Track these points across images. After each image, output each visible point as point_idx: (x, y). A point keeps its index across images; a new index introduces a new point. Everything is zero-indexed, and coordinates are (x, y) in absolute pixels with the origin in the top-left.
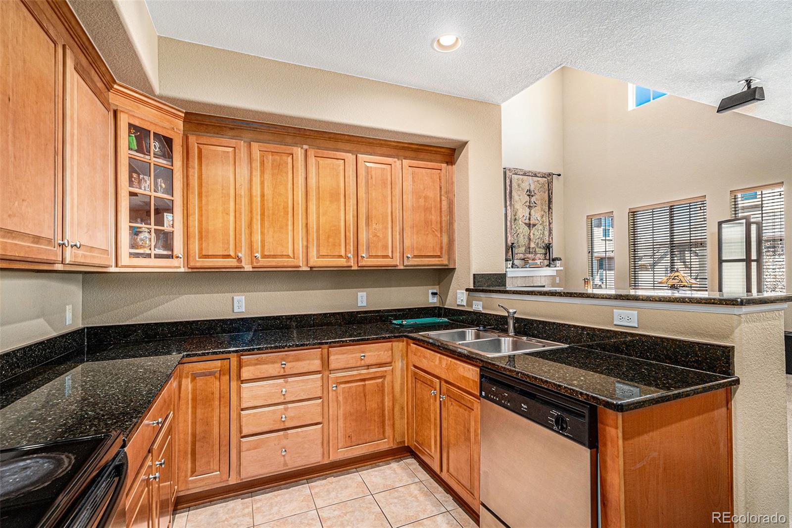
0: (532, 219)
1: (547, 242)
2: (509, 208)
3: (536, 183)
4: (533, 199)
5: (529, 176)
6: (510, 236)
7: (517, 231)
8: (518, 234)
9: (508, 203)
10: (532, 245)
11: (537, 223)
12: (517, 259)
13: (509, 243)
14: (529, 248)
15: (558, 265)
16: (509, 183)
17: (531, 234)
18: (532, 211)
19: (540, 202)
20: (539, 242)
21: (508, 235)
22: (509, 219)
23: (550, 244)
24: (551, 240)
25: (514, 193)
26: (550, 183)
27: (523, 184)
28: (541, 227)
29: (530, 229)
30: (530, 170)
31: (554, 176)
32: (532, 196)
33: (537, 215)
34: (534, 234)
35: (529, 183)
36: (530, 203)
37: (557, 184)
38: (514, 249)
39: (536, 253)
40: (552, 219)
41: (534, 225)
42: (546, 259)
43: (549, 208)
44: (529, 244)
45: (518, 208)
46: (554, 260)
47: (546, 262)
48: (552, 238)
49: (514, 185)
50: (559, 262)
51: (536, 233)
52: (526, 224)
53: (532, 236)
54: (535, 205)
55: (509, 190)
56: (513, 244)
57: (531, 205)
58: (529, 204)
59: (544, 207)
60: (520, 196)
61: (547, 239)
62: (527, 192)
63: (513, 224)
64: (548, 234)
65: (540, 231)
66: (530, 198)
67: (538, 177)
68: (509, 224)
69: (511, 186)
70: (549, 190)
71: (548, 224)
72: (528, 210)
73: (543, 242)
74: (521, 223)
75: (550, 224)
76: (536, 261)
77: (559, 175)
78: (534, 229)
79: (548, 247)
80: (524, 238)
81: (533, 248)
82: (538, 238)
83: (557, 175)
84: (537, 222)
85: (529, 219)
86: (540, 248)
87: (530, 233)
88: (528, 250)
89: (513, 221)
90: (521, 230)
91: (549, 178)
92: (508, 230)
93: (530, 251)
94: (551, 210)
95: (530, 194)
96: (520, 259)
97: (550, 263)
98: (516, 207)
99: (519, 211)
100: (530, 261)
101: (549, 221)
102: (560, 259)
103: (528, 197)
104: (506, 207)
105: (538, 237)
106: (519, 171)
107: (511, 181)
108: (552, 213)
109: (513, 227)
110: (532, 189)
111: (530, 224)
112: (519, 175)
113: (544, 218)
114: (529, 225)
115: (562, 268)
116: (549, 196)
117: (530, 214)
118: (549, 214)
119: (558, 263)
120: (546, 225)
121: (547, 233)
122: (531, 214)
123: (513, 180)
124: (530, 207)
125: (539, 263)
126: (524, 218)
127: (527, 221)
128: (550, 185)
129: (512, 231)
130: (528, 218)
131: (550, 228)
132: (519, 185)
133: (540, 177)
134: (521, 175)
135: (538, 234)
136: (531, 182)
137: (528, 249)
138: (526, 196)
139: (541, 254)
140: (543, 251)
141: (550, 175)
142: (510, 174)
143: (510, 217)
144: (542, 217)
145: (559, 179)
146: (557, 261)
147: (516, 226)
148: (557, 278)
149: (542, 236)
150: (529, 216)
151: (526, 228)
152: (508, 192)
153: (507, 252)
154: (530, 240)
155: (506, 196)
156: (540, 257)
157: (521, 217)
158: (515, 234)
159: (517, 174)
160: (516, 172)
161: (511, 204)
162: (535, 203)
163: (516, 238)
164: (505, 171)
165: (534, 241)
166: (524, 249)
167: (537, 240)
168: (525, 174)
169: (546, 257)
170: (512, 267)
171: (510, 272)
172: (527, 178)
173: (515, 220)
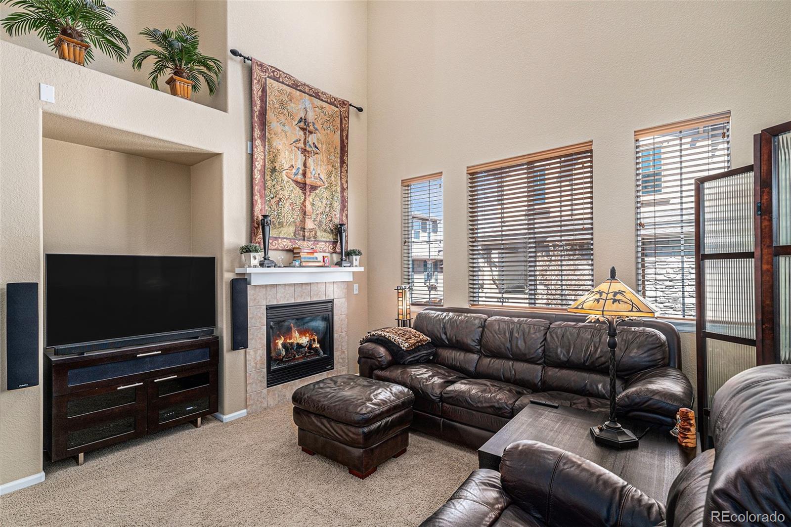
0: (308, 175)
1: (337, 222)
2: (258, 142)
3: (317, 109)
4: (312, 139)
5: (305, 93)
6: (259, 201)
7: (276, 193)
8: (280, 199)
9: (257, 133)
10: (309, 224)
11: (319, 184)
12: (277, 250)
13: (258, 214)
14: (303, 229)
15: (355, 263)
16: (260, 93)
17: (307, 203)
18: (310, 162)
19: (324, 146)
20: (323, 220)
21: (257, 197)
22: (258, 165)
23: (342, 225)
24: (344, 218)
25: (270, 116)
26: (344, 119)
27: (292, 105)
28: (326, 194)
29: (305, 194)
30: (307, 82)
31: (351, 107)
32: (311, 133)
33: (318, 169)
34: (313, 204)
35: (302, 105)
36: (305, 143)
37: (355, 125)
38: (267, 229)
39: (316, 241)
40: (347, 182)
41: (314, 188)
42: (335, 252)
43: (343, 162)
44: (303, 221)
45: (280, 147)
46: (349, 254)
48: (347, 215)
49: (271, 99)
50: (358, 257)
51: (317, 203)
52: (296, 182)
53: (309, 208)
54: (314, 149)
55: (258, 107)
56: (265, 216)
57: (308, 148)
58: (303, 146)
59: (333, 158)
60: (284, 125)
61: (338, 216)
62: (300, 121)
63: (268, 177)
64: (339, 208)
65: (324, 201)
66: (305, 134)
67: (322, 100)
68: (257, 176)
69: (263, 99)
70: (342, 131)
71: (339, 189)
72: (301, 158)
73: (331, 221)
74: (285, 178)
75: (343, 189)
76: (316, 255)
77: (360, 110)
78: (313, 194)
79: (338, 231)
80: (293, 210)
81: (311, 230)
82: (322, 213)
83: (357, 108)
84: (319, 183)
85: (304, 174)
86: (325, 231)
87: (305, 201)
88: (302, 233)
89: (268, 173)
90: (286, 194)
91: (342, 110)
92: (256, 188)
93: (304, 236)
94: (345, 166)
95: (305, 127)
96: (283, 250)
97: (342, 260)
98: (274, 144)
99: (282, 154)
100: (303, 255)
101: (342, 184)
102: (359, 253)
103: (302, 133)
104: (252, 139)
105: (320, 210)
106: (284, 76)
107: (264, 91)
108: (347, 171)
109: (269, 184)
110: (311, 117)
111: (305, 184)
112: (283, 83)
113: (333, 179)
114: (303, 186)
115: (362, 269)
116: (342, 141)
117: (305, 165)
118: (341, 172)
119: (356, 259)
120: (336, 191)
121: (337, 205)
122: (308, 165)
123: (268, 91)
124: (304, 151)
125: (320, 259)
126: (294, 171)
127: (299, 178)
128: (344, 122)
129: (267, 192)
130: (301, 172)
131: (343, 197)
132: (282, 103)
133: (326, 102)
134: (288, 85)
135: (321, 206)
136: (309, 106)
137: (301, 231)
138: (298, 128)
139: (326, 242)
140: (331, 237)
141: (343, 103)
142: (263, 75)
143: (261, 163)
144: (329, 175)
145: (357, 116)
146: (354, 257)
147: (274, 183)
148: (355, 285)
149: (328, 209)
150: (303, 168)
151: (298, 191)
152: (257, 108)
153: (252, 234)
154: (305, 214)
155: (252, 117)
156: (323, 248)
157: (286, 166)
158: (272, 198)
159: (277, 80)
160: (276, 75)
161: (263, 137)
162: (316, 147)
163: (274, 206)
164: (250, 68)
165: (314, 217)
166: (292, 229)
167: (319, 217)
168: (295, 85)
169: (334, 248)
170: (262, 265)
171: (259, 276)
172: (300, 96)
173: (274, 170)
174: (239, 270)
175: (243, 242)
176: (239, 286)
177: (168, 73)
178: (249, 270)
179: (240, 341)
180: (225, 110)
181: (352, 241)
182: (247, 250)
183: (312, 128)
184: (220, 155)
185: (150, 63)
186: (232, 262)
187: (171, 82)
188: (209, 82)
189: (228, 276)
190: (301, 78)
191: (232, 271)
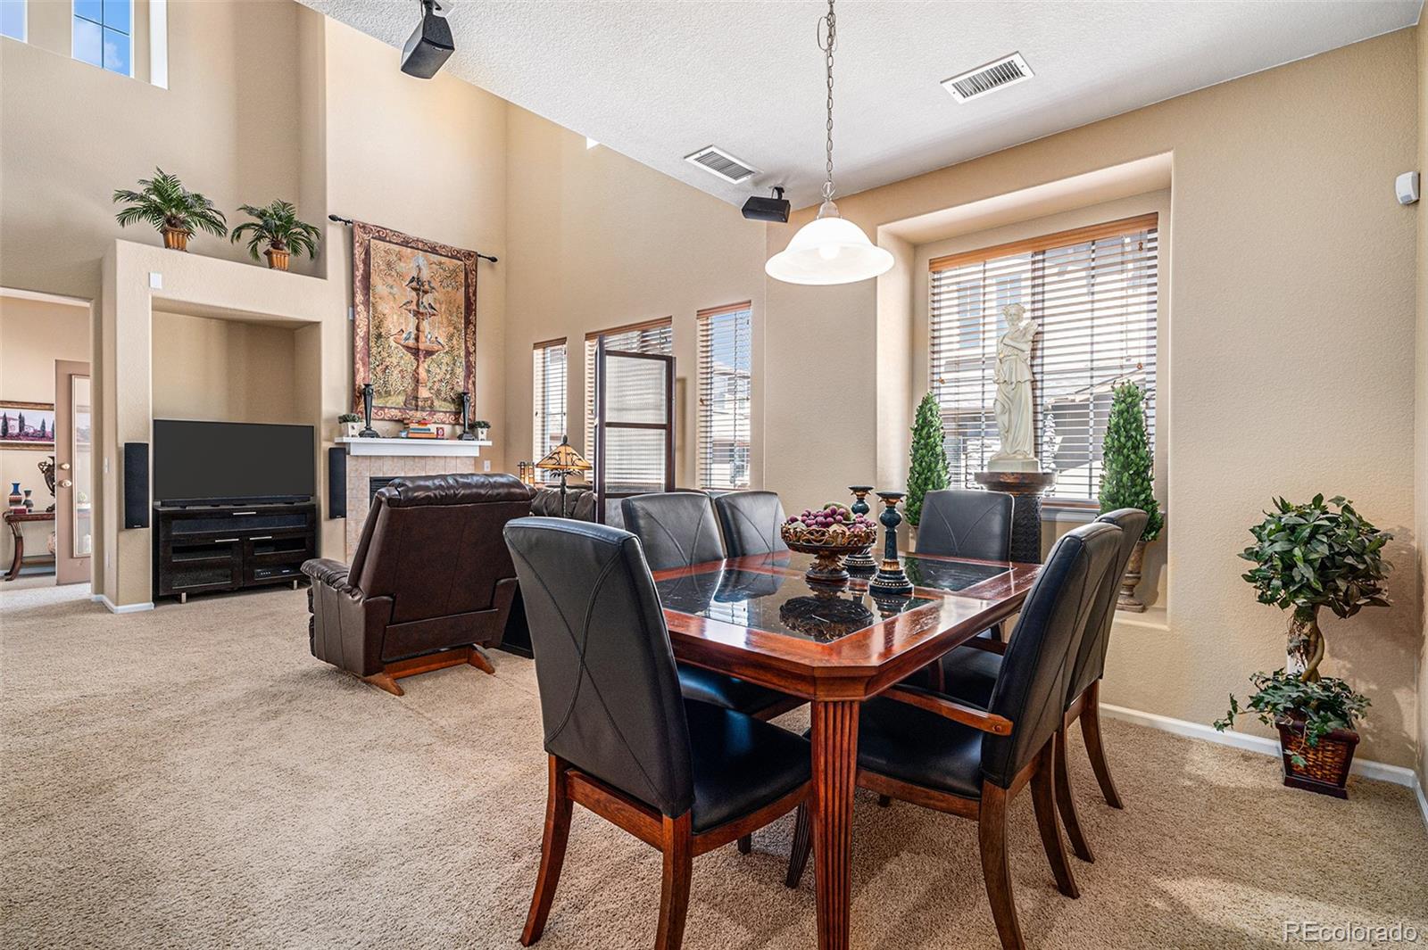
0: (422, 338)
1: (461, 390)
2: (361, 308)
3: (434, 265)
4: (427, 299)
5: (418, 249)
6: (362, 369)
7: (383, 360)
8: (387, 367)
9: (359, 298)
10: (424, 393)
11: (436, 349)
12: (383, 420)
13: (360, 382)
14: (416, 398)
15: (481, 436)
16: (363, 256)
17: (421, 370)
18: (425, 325)
19: (444, 306)
20: (443, 389)
21: (359, 365)
22: (361, 332)
23: (465, 395)
24: (470, 387)
25: (375, 279)
26: (470, 273)
27: (402, 264)
28: (447, 359)
29: (418, 361)
30: (421, 237)
31: (479, 259)
32: (426, 292)
33: (435, 332)
34: (429, 371)
35: (413, 262)
36: (418, 305)
37: (486, 279)
38: (369, 398)
39: (433, 411)
40: (474, 345)
41: (429, 353)
42: (459, 424)
43: (468, 322)
44: (416, 389)
45: (386, 311)
46: (474, 426)
47: (459, 430)
48: (474, 383)
49: (377, 261)
50: (485, 430)
51: (434, 371)
52: (408, 348)
53: (423, 374)
54: (430, 310)
55: (361, 271)
56: (367, 386)
57: (421, 310)
58: (415, 308)
59: (455, 318)
60: (391, 287)
61: (462, 383)
62: (411, 281)
63: (372, 344)
64: (463, 374)
65: (444, 367)
66: (418, 295)
67: (441, 255)
68: (360, 343)
69: (367, 262)
70: (467, 286)
71: (463, 354)
72: (413, 321)
73: (452, 389)
74: (393, 344)
75: (468, 354)
76: (429, 426)
77: (494, 260)
78: (429, 360)
79: (461, 401)
80: (403, 377)
81: (426, 400)
82: (440, 381)
83: (489, 258)
84: (436, 347)
85: (417, 339)
86: (445, 400)
87: (418, 367)
88: (414, 402)
89: (373, 339)
90: (395, 361)
91: (468, 263)
92: (358, 356)
93: (417, 406)
94: (471, 326)
95: (418, 286)
96: (390, 420)
97: (464, 432)
98: (380, 308)
99: (390, 319)
100: (412, 426)
101: (467, 347)
102: (486, 425)
103: (414, 293)
104: (353, 305)
105: (438, 377)
106: (391, 234)
107: (367, 253)
108: (474, 333)
109: (374, 351)
110: (425, 275)
111: (417, 350)
112: (390, 242)
113: (455, 342)
114: (415, 352)
115: (490, 443)
116: (468, 298)
117: (418, 329)
118: (466, 334)
119: (482, 434)
120: (459, 356)
121: (461, 372)
122: (421, 328)
123: (372, 253)
124: (417, 314)
125: (433, 430)
126: (404, 335)
127: (411, 343)
128: (470, 276)
129: (372, 360)
130: (413, 336)
131: (468, 362)
132: (389, 264)
133: (447, 256)
134: (397, 244)
135: (439, 372)
136: (422, 262)
137: (413, 400)
138: (409, 289)
139: (445, 412)
140: (452, 408)
141: (469, 255)
142: (366, 237)
143: (365, 329)
144: (450, 337)
145: (492, 267)
146: (480, 430)
147: (380, 349)
148: (486, 462)
149: (448, 376)
150: (416, 332)
151: (409, 357)
152: (359, 273)
153: (354, 403)
154: (418, 381)
155: (353, 282)
156: (442, 419)
157: (394, 331)
158: (378, 366)
159: (383, 239)
160: (382, 235)
161: (367, 303)
162: (432, 308)
163: (380, 375)
164: (350, 228)
165: (429, 384)
166: (401, 399)
167: (437, 384)
168: (406, 243)
169: (457, 419)
170: (361, 435)
171: (358, 446)
172: (411, 253)
173: (379, 336)
174: (337, 440)
175: (344, 411)
176: (338, 455)
177: (264, 245)
178: (345, 440)
179: (338, 510)
180: (324, 277)
181: (481, 408)
182: (344, 419)
183: (427, 287)
184: (318, 324)
185: (248, 235)
186: (331, 431)
187: (268, 253)
188: (310, 245)
189: (325, 446)
190: (412, 233)
191: (330, 439)
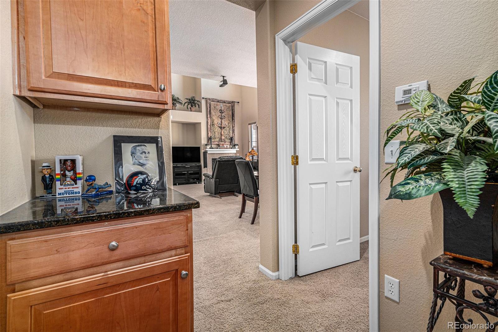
0: (222, 124)
1: (231, 136)
2: (209, 118)
3: (225, 106)
4: (223, 115)
5: (221, 102)
7: (214, 130)
8: (215, 132)
9: (209, 116)
10: (223, 138)
12: (214, 144)
13: (209, 136)
14: (221, 139)
15: (236, 148)
17: (222, 132)
18: (223, 121)
19: (227, 116)
21: (209, 132)
22: (209, 124)
23: (233, 137)
24: (234, 135)
25: (212, 111)
26: (233, 107)
27: (218, 107)
28: (228, 129)
30: (222, 99)
31: (235, 103)
32: (223, 113)
33: (225, 123)
34: (224, 132)
35: (221, 106)
36: (221, 116)
37: (237, 108)
38: (212, 139)
39: (225, 142)
40: (234, 125)
41: (224, 128)
42: (231, 145)
43: (233, 119)
44: (221, 137)
45: (214, 119)
46: (235, 145)
47: (231, 146)
48: (234, 134)
49: (212, 107)
50: (237, 146)
51: (225, 132)
52: (219, 127)
53: (223, 133)
54: (224, 117)
56: (211, 137)
57: (222, 117)
59: (230, 118)
60: (215, 113)
61: (232, 135)
62: (220, 111)
63: (211, 127)
64: (232, 132)
65: (227, 131)
68: (209, 127)
69: (210, 107)
70: (232, 110)
71: (232, 127)
72: (220, 120)
73: (229, 136)
74: (216, 126)
75: (233, 127)
77: (238, 102)
78: (224, 129)
79: (231, 139)
80: (218, 134)
81: (223, 139)
82: (227, 134)
84: (225, 126)
85: (221, 124)
86: (228, 139)
89: (212, 125)
90: (216, 130)
91: (232, 104)
92: (209, 130)
93: (221, 141)
94: (233, 120)
95: (221, 111)
96: (216, 145)
98: (213, 118)
100: (221, 146)
101: (233, 126)
102: (238, 145)
103: (220, 113)
104: (207, 118)
105: (226, 134)
106: (215, 100)
107: (210, 105)
108: (234, 122)
109: (212, 128)
110: (223, 109)
111: (221, 127)
112: (215, 102)
113: (230, 124)
114: (221, 128)
115: (238, 149)
116: (232, 113)
117: (221, 122)
118: (232, 122)
119: (237, 147)
120: (231, 128)
121: (231, 132)
122: (222, 122)
123: (211, 105)
124: (221, 118)
125: (225, 147)
126: (218, 124)
127: (220, 126)
129: (212, 130)
130: (220, 124)
131: (233, 129)
132: (215, 107)
133: (227, 103)
135: (226, 132)
136: (222, 106)
137: (221, 140)
139: (228, 142)
140: (230, 141)
141: (233, 102)
142: (210, 101)
143: (210, 123)
144: (229, 123)
145: (238, 105)
146: (236, 146)
148: (238, 153)
151: (220, 129)
152: (208, 110)
153: (208, 141)
154: (222, 135)
155: (207, 112)
156: (227, 144)
157: (216, 123)
158: (213, 132)
159: (213, 101)
160: (213, 100)
161: (210, 117)
162: (224, 116)
163: (213, 134)
164: (206, 99)
165: (224, 135)
166: (218, 139)
167: (226, 135)
168: (218, 101)
169: (231, 144)
170: (210, 148)
171: (209, 151)
172: (219, 104)
173: (213, 125)
174: (205, 150)
175: (206, 143)
176: (205, 153)
177: (189, 106)
178: (207, 150)
179: (205, 166)
180: (201, 112)
181: (236, 141)
182: (206, 145)
183: (223, 111)
184: (201, 123)
185: (186, 104)
186: (204, 148)
187: (190, 108)
188: (198, 105)
189: (202, 151)
190: (219, 99)
191: (204, 150)
